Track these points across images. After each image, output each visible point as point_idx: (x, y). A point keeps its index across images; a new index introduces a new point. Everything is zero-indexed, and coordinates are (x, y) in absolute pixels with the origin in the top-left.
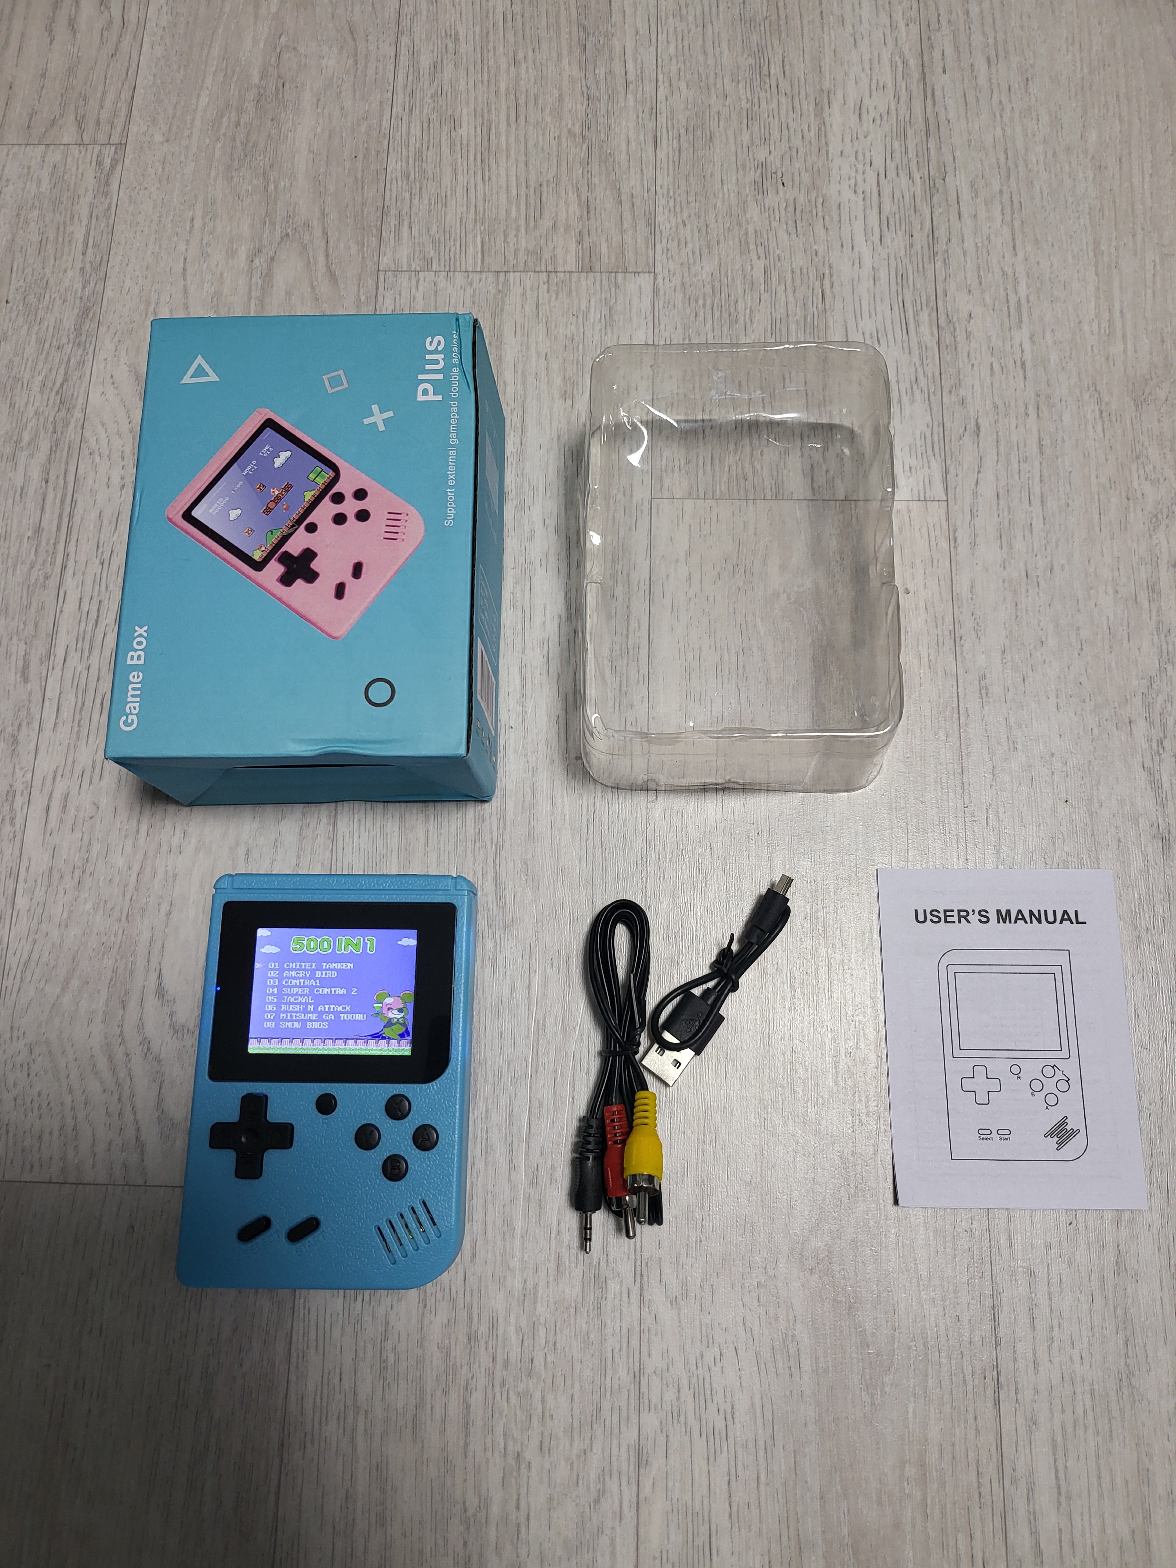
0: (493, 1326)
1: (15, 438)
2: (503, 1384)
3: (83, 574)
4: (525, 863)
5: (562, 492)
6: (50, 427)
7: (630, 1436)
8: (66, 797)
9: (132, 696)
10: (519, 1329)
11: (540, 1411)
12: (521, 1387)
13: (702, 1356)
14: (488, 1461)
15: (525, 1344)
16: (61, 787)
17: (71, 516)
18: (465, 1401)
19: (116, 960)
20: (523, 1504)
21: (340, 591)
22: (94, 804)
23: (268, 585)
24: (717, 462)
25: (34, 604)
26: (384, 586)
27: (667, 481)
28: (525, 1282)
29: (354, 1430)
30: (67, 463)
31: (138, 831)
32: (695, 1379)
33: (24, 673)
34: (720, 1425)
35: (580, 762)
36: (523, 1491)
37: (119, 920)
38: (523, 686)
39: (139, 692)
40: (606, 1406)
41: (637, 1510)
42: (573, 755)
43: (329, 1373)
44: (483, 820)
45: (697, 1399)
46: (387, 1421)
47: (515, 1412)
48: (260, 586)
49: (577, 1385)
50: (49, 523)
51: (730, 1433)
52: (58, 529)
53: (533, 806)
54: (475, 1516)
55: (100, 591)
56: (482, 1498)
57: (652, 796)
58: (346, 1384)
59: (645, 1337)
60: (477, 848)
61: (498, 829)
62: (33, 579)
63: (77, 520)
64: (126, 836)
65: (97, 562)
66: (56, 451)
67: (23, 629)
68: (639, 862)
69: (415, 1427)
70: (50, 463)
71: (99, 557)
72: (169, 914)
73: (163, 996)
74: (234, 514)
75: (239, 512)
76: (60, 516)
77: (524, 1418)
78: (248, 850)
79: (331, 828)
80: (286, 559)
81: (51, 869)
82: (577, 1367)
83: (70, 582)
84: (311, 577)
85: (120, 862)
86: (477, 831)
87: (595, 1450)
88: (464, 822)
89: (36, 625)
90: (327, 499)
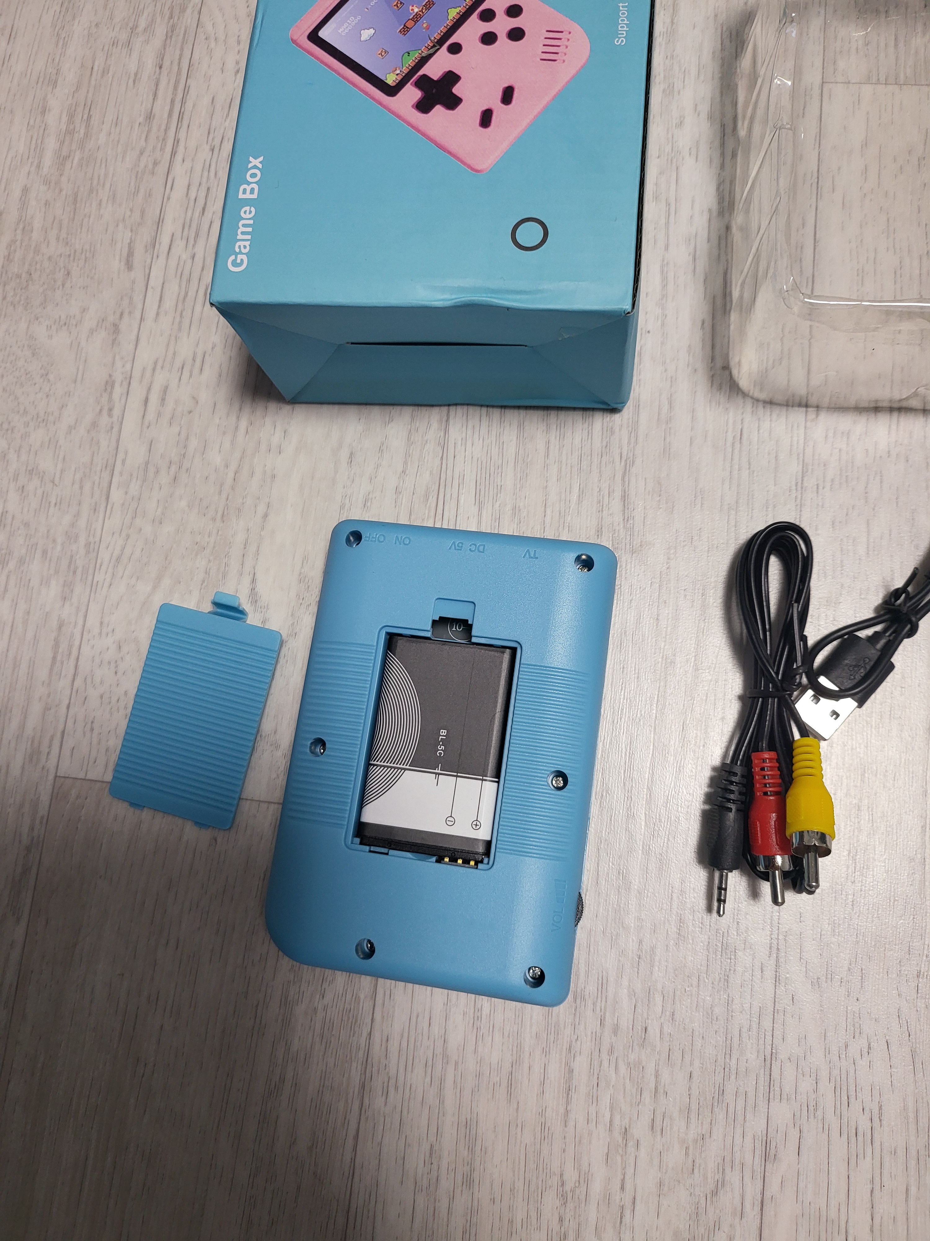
0: (603, 985)
1: (131, 25)
2: (611, 1051)
3: (193, 160)
4: (659, 483)
5: (717, 76)
6: (167, 13)
7: (757, 1125)
8: (165, 389)
9: (243, 233)
10: (632, 993)
11: (652, 1085)
12: (633, 1057)
13: (846, 1047)
14: (590, 1134)
15: (639, 1010)
16: (160, 379)
17: (183, 102)
18: (567, 1064)
19: (209, 561)
20: (628, 1186)
21: (486, 119)
22: (194, 398)
23: (402, 112)
24: (901, 44)
25: (142, 191)
26: (539, 113)
27: (842, 64)
28: (640, 942)
29: (442, 1081)
30: (182, 49)
31: (237, 428)
32: (836, 1072)
33: (128, 261)
34: (864, 1125)
35: (727, 373)
36: (630, 1171)
37: (214, 519)
38: (664, 286)
39: (250, 229)
40: (730, 1088)
41: (762, 1210)
42: (719, 364)
43: (418, 1016)
44: (612, 433)
45: (838, 1093)
46: (479, 1075)
47: (624, 1085)
48: (393, 113)
49: (697, 1063)
50: (161, 108)
51: (877, 1137)
52: (170, 115)
53: (669, 420)
54: (573, 1191)
55: (208, 178)
56: (583, 1173)
57: (812, 412)
58: (436, 1030)
59: (780, 1017)
60: (603, 463)
61: (629, 443)
62: (142, 165)
63: (189, 105)
64: (224, 433)
65: (207, 148)
66: (171, 37)
67: (130, 217)
68: (794, 488)
69: (510, 1085)
70: (165, 49)
71: (209, 144)
72: (265, 516)
73: (256, 601)
74: (366, 34)
75: (372, 31)
76: (173, 101)
77: (634, 1091)
78: (351, 454)
79: (442, 434)
80: (424, 83)
81: (147, 463)
82: (698, 1043)
83: (179, 170)
84: (453, 102)
85: (218, 460)
86: (604, 444)
87: (714, 1136)
88: (590, 434)
89: (143, 212)
90: (475, 16)
